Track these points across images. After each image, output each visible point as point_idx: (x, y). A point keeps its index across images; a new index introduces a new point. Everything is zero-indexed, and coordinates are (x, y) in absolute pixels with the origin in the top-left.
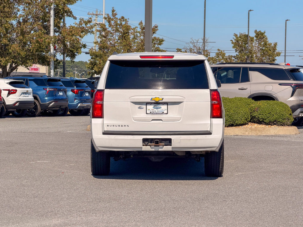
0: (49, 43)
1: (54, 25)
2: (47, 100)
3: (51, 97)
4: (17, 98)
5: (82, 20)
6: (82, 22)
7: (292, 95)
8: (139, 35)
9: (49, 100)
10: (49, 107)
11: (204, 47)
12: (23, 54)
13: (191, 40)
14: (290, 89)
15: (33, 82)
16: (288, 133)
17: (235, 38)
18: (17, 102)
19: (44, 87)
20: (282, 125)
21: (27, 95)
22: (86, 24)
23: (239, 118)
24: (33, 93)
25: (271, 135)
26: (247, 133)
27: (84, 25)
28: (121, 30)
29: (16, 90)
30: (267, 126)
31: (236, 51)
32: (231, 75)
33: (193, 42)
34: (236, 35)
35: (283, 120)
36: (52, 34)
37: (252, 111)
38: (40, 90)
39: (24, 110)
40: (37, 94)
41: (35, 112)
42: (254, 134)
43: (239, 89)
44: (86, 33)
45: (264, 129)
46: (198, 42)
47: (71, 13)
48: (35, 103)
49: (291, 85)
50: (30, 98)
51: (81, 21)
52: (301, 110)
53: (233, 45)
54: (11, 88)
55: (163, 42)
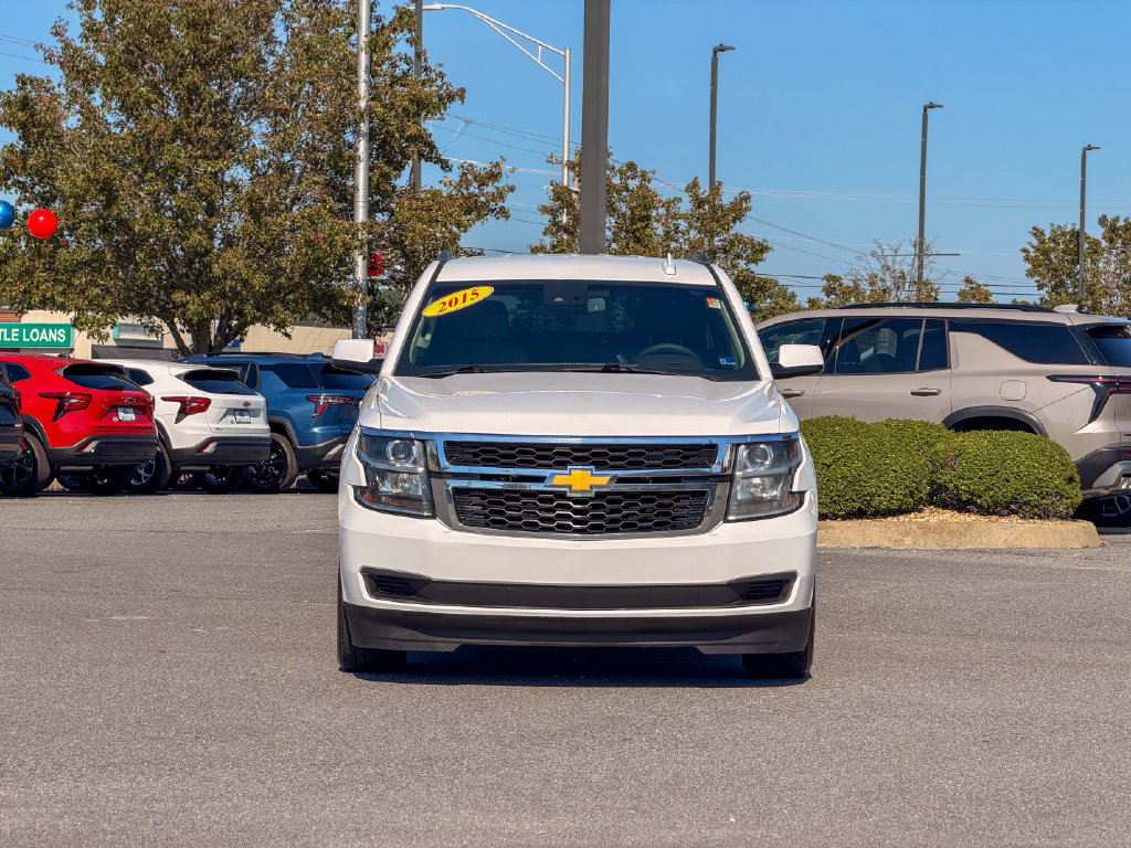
0: (348, 249)
1: (370, 185)
2: (319, 437)
3: (333, 425)
4: (211, 426)
5: (467, 171)
6: (470, 177)
7: (1094, 417)
8: (683, 225)
9: (324, 437)
10: (325, 459)
11: (921, 267)
12: (259, 281)
13: (874, 247)
14: (1086, 395)
15: (272, 373)
16: (1053, 543)
17: (1035, 243)
18: (211, 440)
19: (311, 392)
20: (1040, 518)
21: (246, 418)
22: (482, 184)
23: (886, 488)
24: (269, 413)
25: (994, 547)
26: (908, 541)
27: (474, 189)
28: (623, 208)
29: (207, 402)
30: (983, 519)
31: (1040, 287)
32: (886, 345)
33: (879, 252)
34: (1037, 233)
35: (1043, 499)
36: (361, 215)
37: (938, 465)
38: (294, 401)
39: (238, 470)
40: (288, 416)
41: (276, 478)
42: (932, 543)
43: (913, 394)
44: (479, 217)
45: (969, 525)
46: (900, 252)
47: (432, 146)
48: (275, 446)
49: (1092, 380)
50: (258, 426)
51: (464, 174)
52: (1125, 467)
53: (1029, 266)
54: (190, 391)
55: (765, 255)
